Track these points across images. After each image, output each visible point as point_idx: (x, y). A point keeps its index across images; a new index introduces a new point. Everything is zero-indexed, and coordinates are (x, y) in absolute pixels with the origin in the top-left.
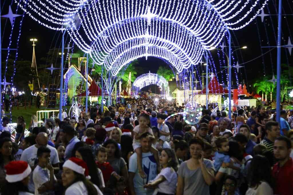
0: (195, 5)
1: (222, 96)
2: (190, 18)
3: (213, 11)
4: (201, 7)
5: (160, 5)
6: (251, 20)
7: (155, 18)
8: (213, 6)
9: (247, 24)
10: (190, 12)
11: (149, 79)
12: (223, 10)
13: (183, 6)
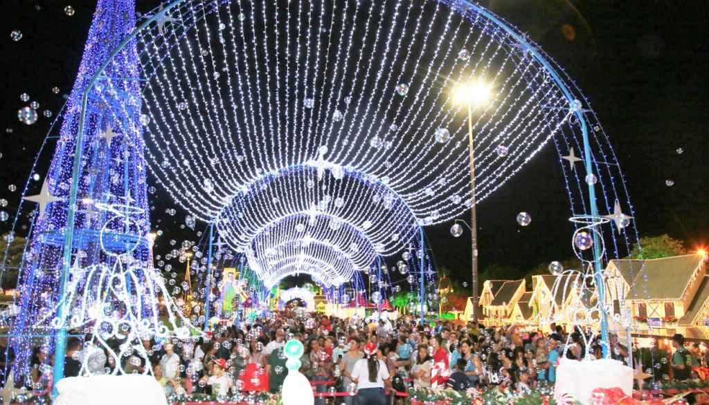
0: (351, 234)
1: (366, 310)
2: (346, 244)
3: (366, 240)
4: (356, 236)
5: (321, 232)
6: (399, 250)
7: (314, 242)
8: (367, 236)
9: (395, 252)
10: (346, 239)
11: (295, 292)
12: (374, 240)
13: (340, 235)
